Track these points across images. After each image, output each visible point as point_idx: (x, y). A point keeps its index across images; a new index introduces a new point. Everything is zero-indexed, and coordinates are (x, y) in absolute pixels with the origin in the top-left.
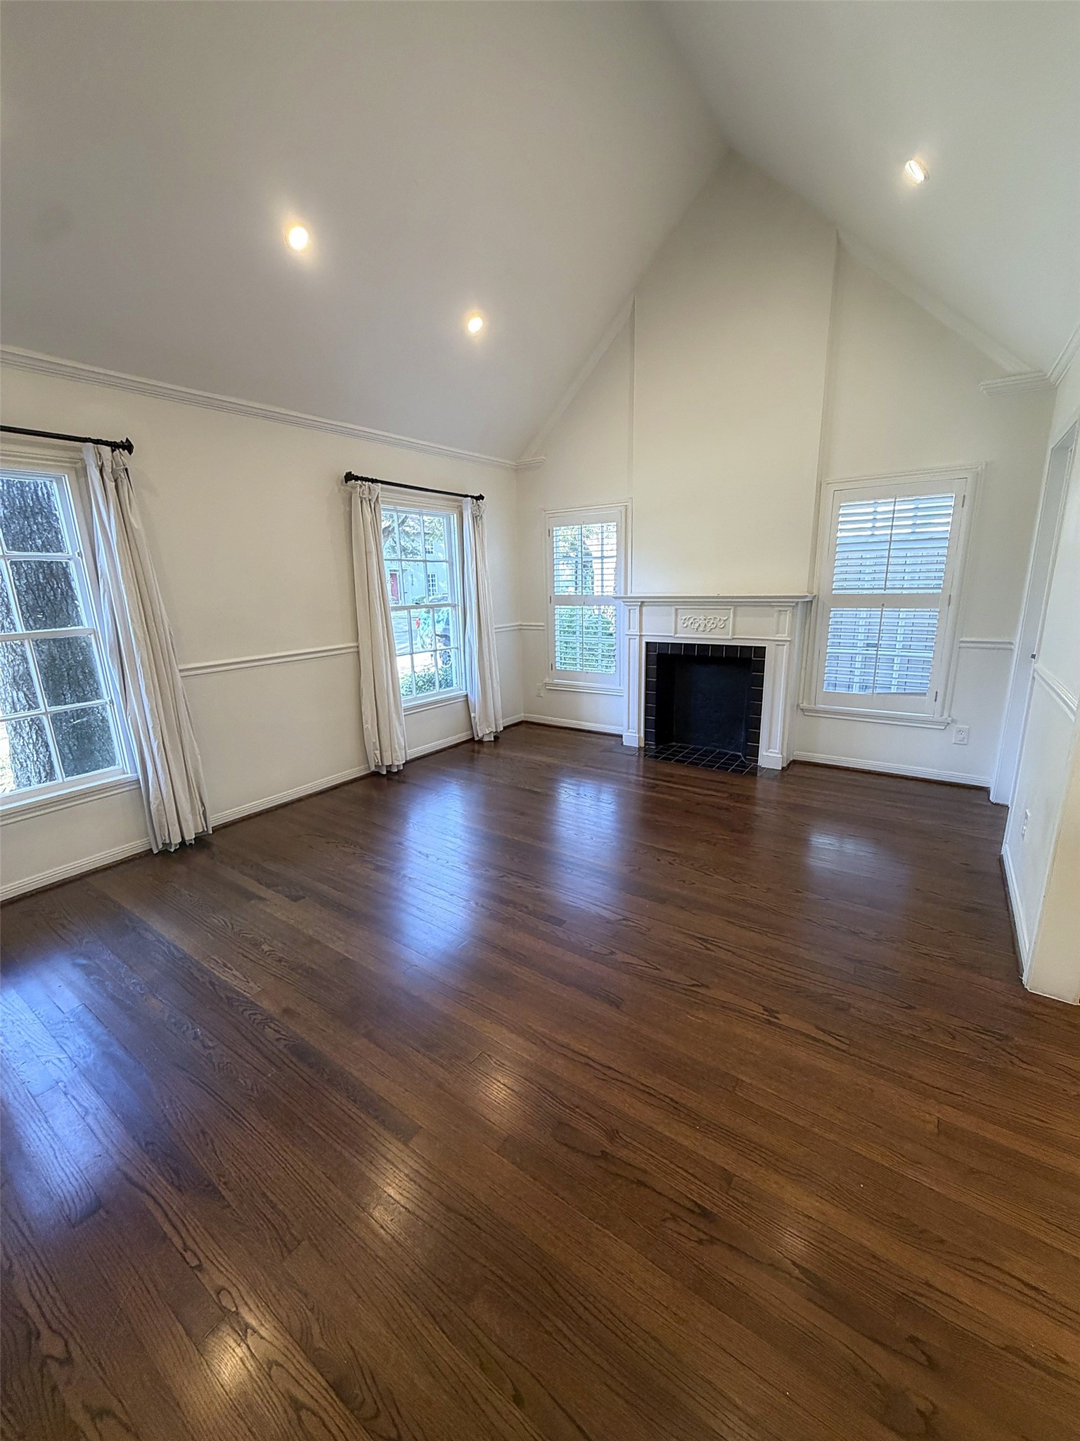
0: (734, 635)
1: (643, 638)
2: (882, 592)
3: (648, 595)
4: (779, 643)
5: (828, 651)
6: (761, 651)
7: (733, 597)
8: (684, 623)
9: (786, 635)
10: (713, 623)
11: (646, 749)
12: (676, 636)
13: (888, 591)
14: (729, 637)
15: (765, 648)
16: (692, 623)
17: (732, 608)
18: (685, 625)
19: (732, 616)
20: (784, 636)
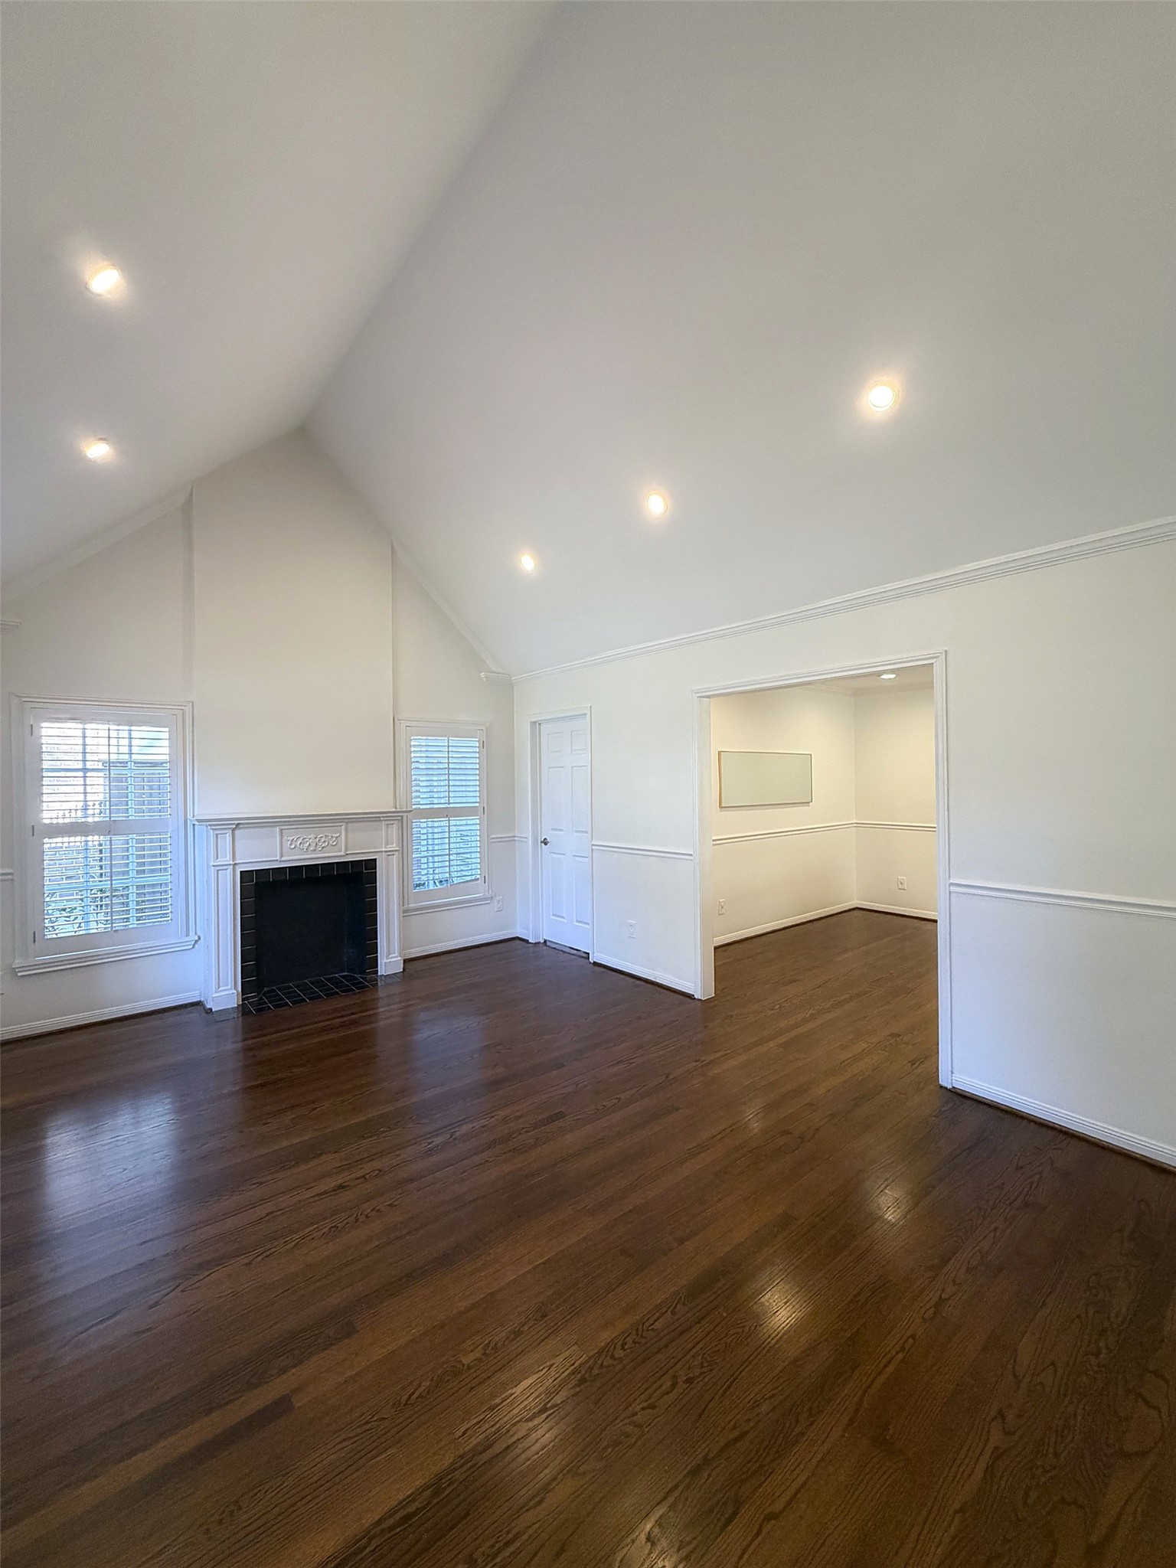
0: (347, 851)
1: (237, 867)
2: (447, 805)
3: (245, 816)
4: (390, 853)
5: (414, 856)
6: (372, 863)
7: (348, 814)
8: (291, 845)
9: (394, 845)
10: (324, 842)
11: (244, 1009)
12: (283, 859)
13: (451, 805)
14: (342, 853)
15: (375, 860)
16: (301, 843)
17: (344, 824)
18: (293, 847)
19: (343, 833)
20: (394, 847)
